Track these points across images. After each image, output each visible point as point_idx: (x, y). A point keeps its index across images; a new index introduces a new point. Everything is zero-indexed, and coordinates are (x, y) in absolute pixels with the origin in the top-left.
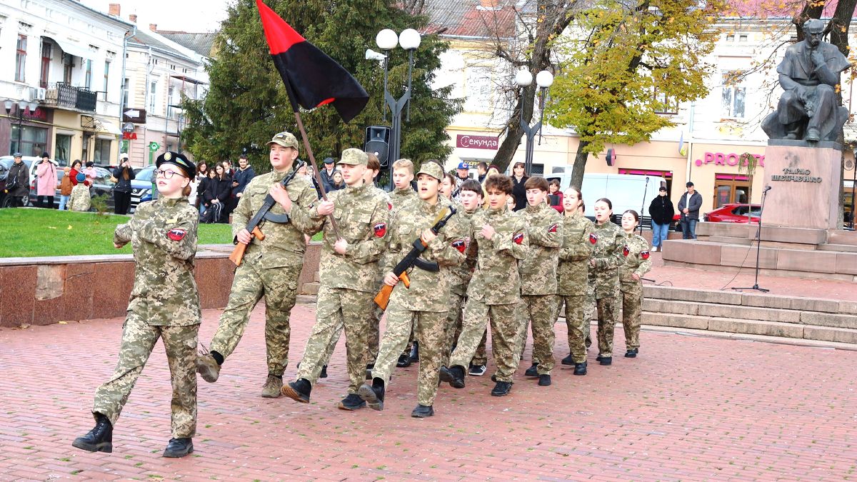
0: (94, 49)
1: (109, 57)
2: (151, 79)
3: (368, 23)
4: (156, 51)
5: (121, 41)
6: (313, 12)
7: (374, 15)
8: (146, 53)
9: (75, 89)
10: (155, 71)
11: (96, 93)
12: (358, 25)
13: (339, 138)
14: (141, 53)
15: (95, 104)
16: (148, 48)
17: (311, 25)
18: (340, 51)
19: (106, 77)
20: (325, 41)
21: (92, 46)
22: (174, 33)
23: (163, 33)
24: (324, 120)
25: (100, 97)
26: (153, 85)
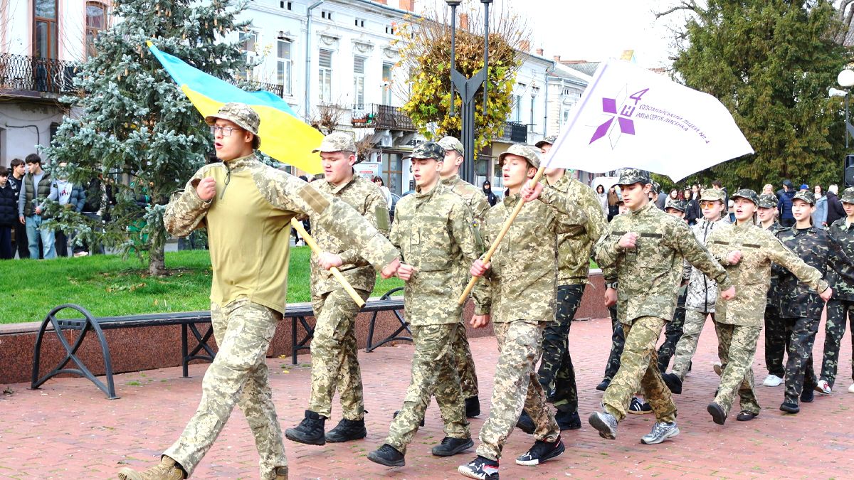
0: (522, 86)
1: (534, 93)
2: (564, 108)
3: (807, 58)
4: (568, 82)
5: (542, 77)
6: (757, 51)
7: (811, 50)
8: (559, 85)
9: (510, 123)
10: (568, 101)
11: (526, 126)
12: (798, 60)
13: (785, 160)
14: (554, 85)
15: (526, 135)
16: (561, 80)
17: (757, 64)
18: (783, 84)
19: (532, 111)
20: (770, 77)
21: (520, 84)
22: (576, 63)
23: (567, 63)
24: (771, 145)
25: (529, 128)
26: (566, 114)
